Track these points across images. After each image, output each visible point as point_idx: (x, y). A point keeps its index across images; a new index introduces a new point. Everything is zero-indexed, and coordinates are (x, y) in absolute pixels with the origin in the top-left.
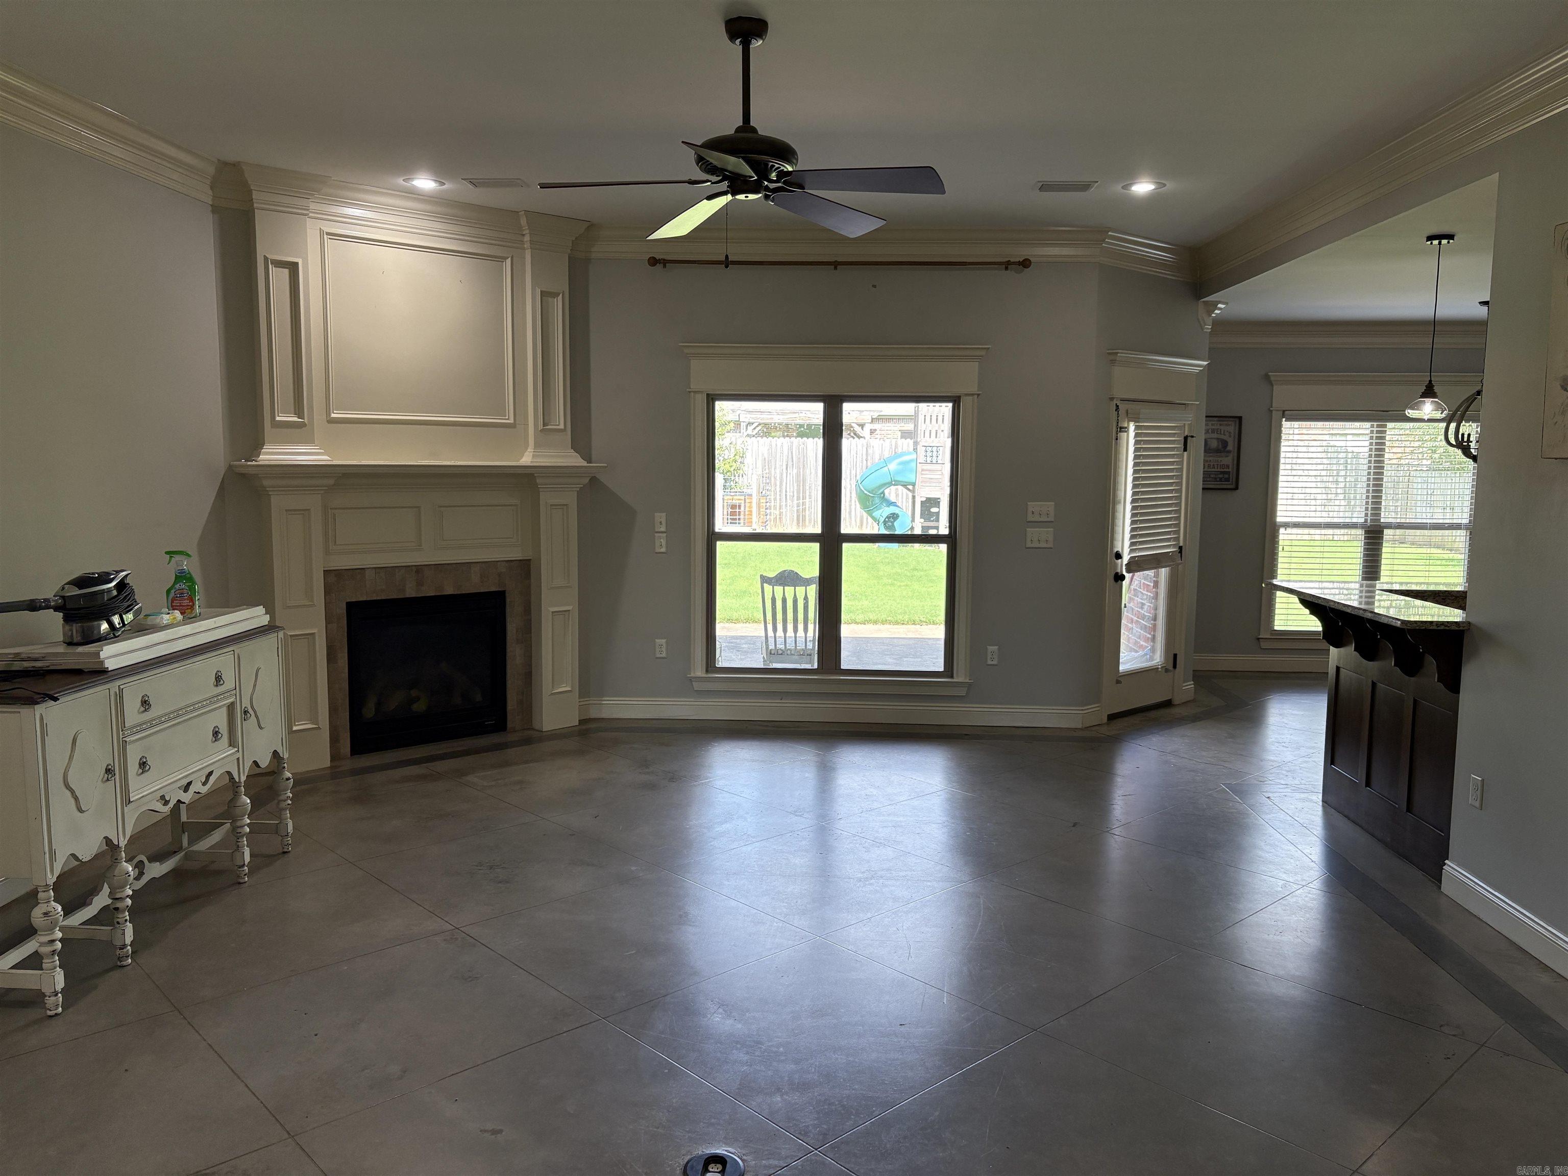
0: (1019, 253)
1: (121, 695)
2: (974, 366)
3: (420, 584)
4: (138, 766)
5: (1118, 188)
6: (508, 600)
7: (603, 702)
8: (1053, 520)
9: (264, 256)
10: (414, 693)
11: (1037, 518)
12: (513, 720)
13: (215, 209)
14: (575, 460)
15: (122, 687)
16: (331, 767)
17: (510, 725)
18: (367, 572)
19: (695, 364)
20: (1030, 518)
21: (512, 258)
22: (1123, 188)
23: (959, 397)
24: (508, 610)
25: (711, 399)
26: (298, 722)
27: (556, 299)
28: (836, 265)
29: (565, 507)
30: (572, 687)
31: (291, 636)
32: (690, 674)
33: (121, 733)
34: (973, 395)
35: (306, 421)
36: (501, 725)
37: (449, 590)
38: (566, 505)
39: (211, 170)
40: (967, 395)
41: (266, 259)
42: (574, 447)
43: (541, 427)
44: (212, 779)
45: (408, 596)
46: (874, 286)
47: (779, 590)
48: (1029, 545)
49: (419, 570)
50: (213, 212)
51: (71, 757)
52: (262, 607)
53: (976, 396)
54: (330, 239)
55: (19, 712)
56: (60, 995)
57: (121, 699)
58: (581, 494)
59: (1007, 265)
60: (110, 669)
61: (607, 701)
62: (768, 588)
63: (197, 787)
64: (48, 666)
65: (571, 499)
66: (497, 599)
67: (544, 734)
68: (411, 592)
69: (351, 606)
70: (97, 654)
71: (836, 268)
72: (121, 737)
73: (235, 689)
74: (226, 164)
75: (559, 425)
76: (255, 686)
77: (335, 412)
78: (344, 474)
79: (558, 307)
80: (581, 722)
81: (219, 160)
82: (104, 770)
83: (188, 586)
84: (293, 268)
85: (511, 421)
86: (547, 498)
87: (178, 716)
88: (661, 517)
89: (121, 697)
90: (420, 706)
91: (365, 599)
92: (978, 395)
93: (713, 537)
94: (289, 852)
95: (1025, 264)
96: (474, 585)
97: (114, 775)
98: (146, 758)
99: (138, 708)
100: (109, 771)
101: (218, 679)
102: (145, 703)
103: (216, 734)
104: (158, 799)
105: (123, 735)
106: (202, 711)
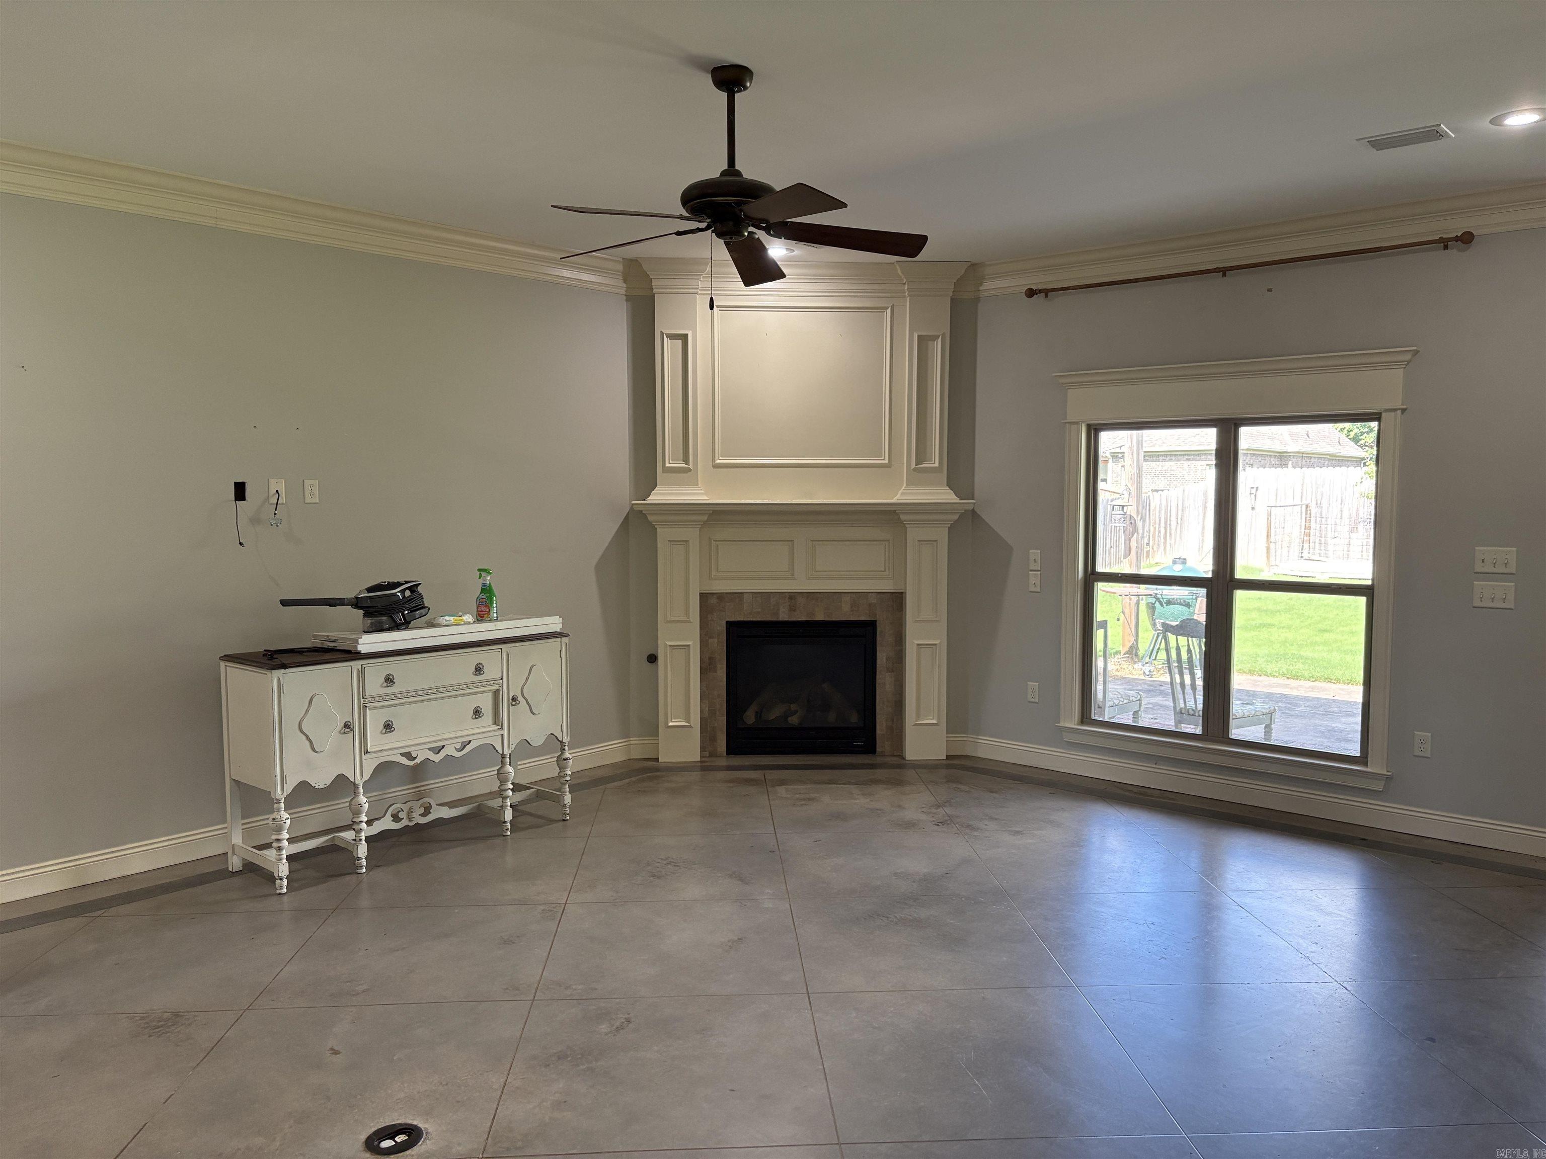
0: (1457, 227)
1: (363, 672)
2: (1398, 375)
3: (792, 609)
4: (382, 727)
5: (1483, 124)
6: (878, 630)
7: (980, 741)
8: (1514, 571)
9: (661, 331)
10: (793, 707)
11: (1489, 569)
12: (883, 745)
13: (629, 298)
14: (945, 495)
15: (364, 666)
16: (701, 762)
17: (879, 749)
18: (745, 596)
19: (1072, 394)
20: (1479, 568)
21: (892, 307)
22: (1491, 122)
23: (1380, 414)
24: (878, 639)
25: (1094, 431)
26: (674, 719)
27: (936, 342)
28: (1224, 271)
29: (935, 543)
30: (939, 719)
31: (670, 646)
32: (1059, 723)
33: (362, 700)
34: (1395, 410)
35: (691, 466)
36: (870, 748)
37: (820, 617)
38: (936, 541)
39: (620, 267)
40: (1387, 410)
41: (662, 333)
42: (951, 484)
43: (913, 466)
44: (468, 748)
45: (780, 619)
46: (1270, 290)
47: (1183, 640)
48: (1477, 603)
49: (792, 596)
50: (627, 300)
51: (307, 711)
52: (558, 617)
53: (1399, 412)
54: (720, 310)
55: (266, 674)
56: (285, 879)
57: (363, 674)
58: (952, 529)
59: (1445, 243)
60: (362, 652)
61: (984, 740)
62: (1172, 638)
63: (450, 751)
64: (336, 647)
65: (942, 535)
66: (870, 627)
67: (907, 762)
68: (784, 616)
69: (731, 626)
70: (356, 641)
71: (1224, 275)
72: (362, 703)
73: (502, 679)
74: (631, 260)
75: (934, 463)
76: (527, 679)
77: (720, 458)
78: (714, 511)
79: (938, 351)
80: (948, 757)
81: (623, 259)
82: (342, 725)
83: (487, 596)
84: (684, 338)
85: (886, 461)
86: (914, 534)
87: (428, 694)
88: (1035, 554)
89: (363, 673)
90: (794, 720)
91: (742, 620)
92: (1403, 411)
93: (1092, 577)
94: (567, 820)
95: (1467, 239)
96: (845, 613)
97: (352, 730)
98: (392, 722)
99: (381, 683)
100: (347, 726)
101: (479, 670)
102: (389, 680)
103: (477, 713)
104: (402, 754)
105: (364, 701)
106: (459, 692)
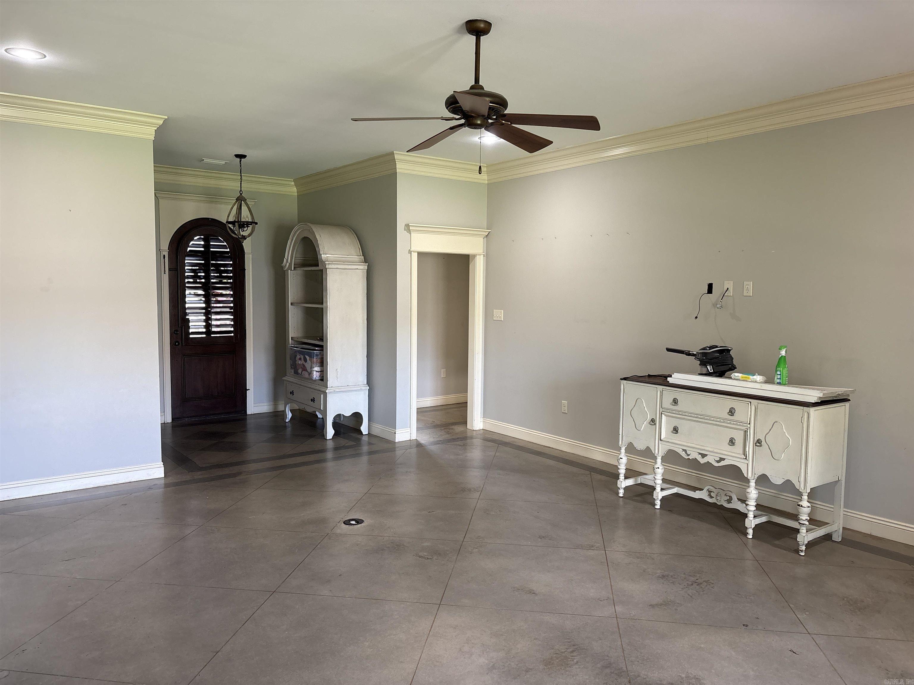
1: (662, 393)
4: (671, 428)
15: (666, 390)
51: (634, 406)
63: (710, 459)
72: (661, 411)
73: (749, 423)
76: (770, 430)
82: (651, 419)
87: (700, 419)
97: (655, 424)
98: (678, 428)
99: (670, 403)
100: (653, 421)
101: (732, 412)
102: (675, 402)
103: (732, 442)
104: (684, 450)
105: (662, 410)
106: (718, 423)
